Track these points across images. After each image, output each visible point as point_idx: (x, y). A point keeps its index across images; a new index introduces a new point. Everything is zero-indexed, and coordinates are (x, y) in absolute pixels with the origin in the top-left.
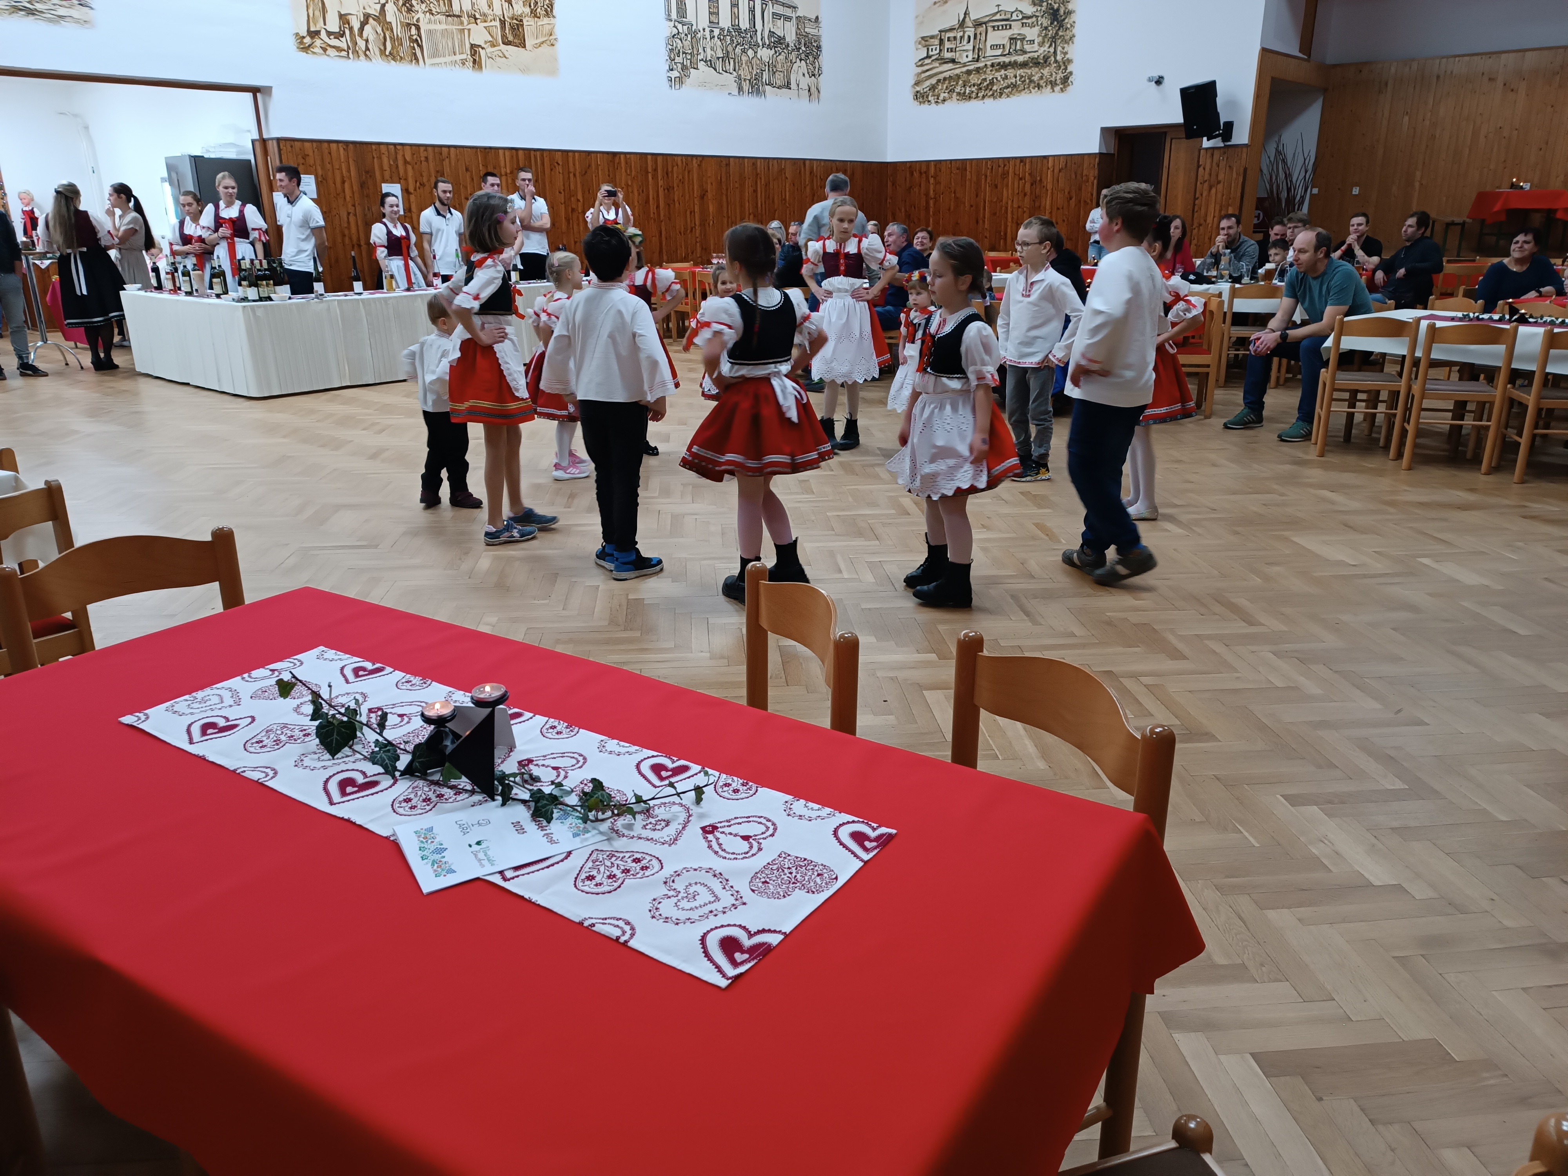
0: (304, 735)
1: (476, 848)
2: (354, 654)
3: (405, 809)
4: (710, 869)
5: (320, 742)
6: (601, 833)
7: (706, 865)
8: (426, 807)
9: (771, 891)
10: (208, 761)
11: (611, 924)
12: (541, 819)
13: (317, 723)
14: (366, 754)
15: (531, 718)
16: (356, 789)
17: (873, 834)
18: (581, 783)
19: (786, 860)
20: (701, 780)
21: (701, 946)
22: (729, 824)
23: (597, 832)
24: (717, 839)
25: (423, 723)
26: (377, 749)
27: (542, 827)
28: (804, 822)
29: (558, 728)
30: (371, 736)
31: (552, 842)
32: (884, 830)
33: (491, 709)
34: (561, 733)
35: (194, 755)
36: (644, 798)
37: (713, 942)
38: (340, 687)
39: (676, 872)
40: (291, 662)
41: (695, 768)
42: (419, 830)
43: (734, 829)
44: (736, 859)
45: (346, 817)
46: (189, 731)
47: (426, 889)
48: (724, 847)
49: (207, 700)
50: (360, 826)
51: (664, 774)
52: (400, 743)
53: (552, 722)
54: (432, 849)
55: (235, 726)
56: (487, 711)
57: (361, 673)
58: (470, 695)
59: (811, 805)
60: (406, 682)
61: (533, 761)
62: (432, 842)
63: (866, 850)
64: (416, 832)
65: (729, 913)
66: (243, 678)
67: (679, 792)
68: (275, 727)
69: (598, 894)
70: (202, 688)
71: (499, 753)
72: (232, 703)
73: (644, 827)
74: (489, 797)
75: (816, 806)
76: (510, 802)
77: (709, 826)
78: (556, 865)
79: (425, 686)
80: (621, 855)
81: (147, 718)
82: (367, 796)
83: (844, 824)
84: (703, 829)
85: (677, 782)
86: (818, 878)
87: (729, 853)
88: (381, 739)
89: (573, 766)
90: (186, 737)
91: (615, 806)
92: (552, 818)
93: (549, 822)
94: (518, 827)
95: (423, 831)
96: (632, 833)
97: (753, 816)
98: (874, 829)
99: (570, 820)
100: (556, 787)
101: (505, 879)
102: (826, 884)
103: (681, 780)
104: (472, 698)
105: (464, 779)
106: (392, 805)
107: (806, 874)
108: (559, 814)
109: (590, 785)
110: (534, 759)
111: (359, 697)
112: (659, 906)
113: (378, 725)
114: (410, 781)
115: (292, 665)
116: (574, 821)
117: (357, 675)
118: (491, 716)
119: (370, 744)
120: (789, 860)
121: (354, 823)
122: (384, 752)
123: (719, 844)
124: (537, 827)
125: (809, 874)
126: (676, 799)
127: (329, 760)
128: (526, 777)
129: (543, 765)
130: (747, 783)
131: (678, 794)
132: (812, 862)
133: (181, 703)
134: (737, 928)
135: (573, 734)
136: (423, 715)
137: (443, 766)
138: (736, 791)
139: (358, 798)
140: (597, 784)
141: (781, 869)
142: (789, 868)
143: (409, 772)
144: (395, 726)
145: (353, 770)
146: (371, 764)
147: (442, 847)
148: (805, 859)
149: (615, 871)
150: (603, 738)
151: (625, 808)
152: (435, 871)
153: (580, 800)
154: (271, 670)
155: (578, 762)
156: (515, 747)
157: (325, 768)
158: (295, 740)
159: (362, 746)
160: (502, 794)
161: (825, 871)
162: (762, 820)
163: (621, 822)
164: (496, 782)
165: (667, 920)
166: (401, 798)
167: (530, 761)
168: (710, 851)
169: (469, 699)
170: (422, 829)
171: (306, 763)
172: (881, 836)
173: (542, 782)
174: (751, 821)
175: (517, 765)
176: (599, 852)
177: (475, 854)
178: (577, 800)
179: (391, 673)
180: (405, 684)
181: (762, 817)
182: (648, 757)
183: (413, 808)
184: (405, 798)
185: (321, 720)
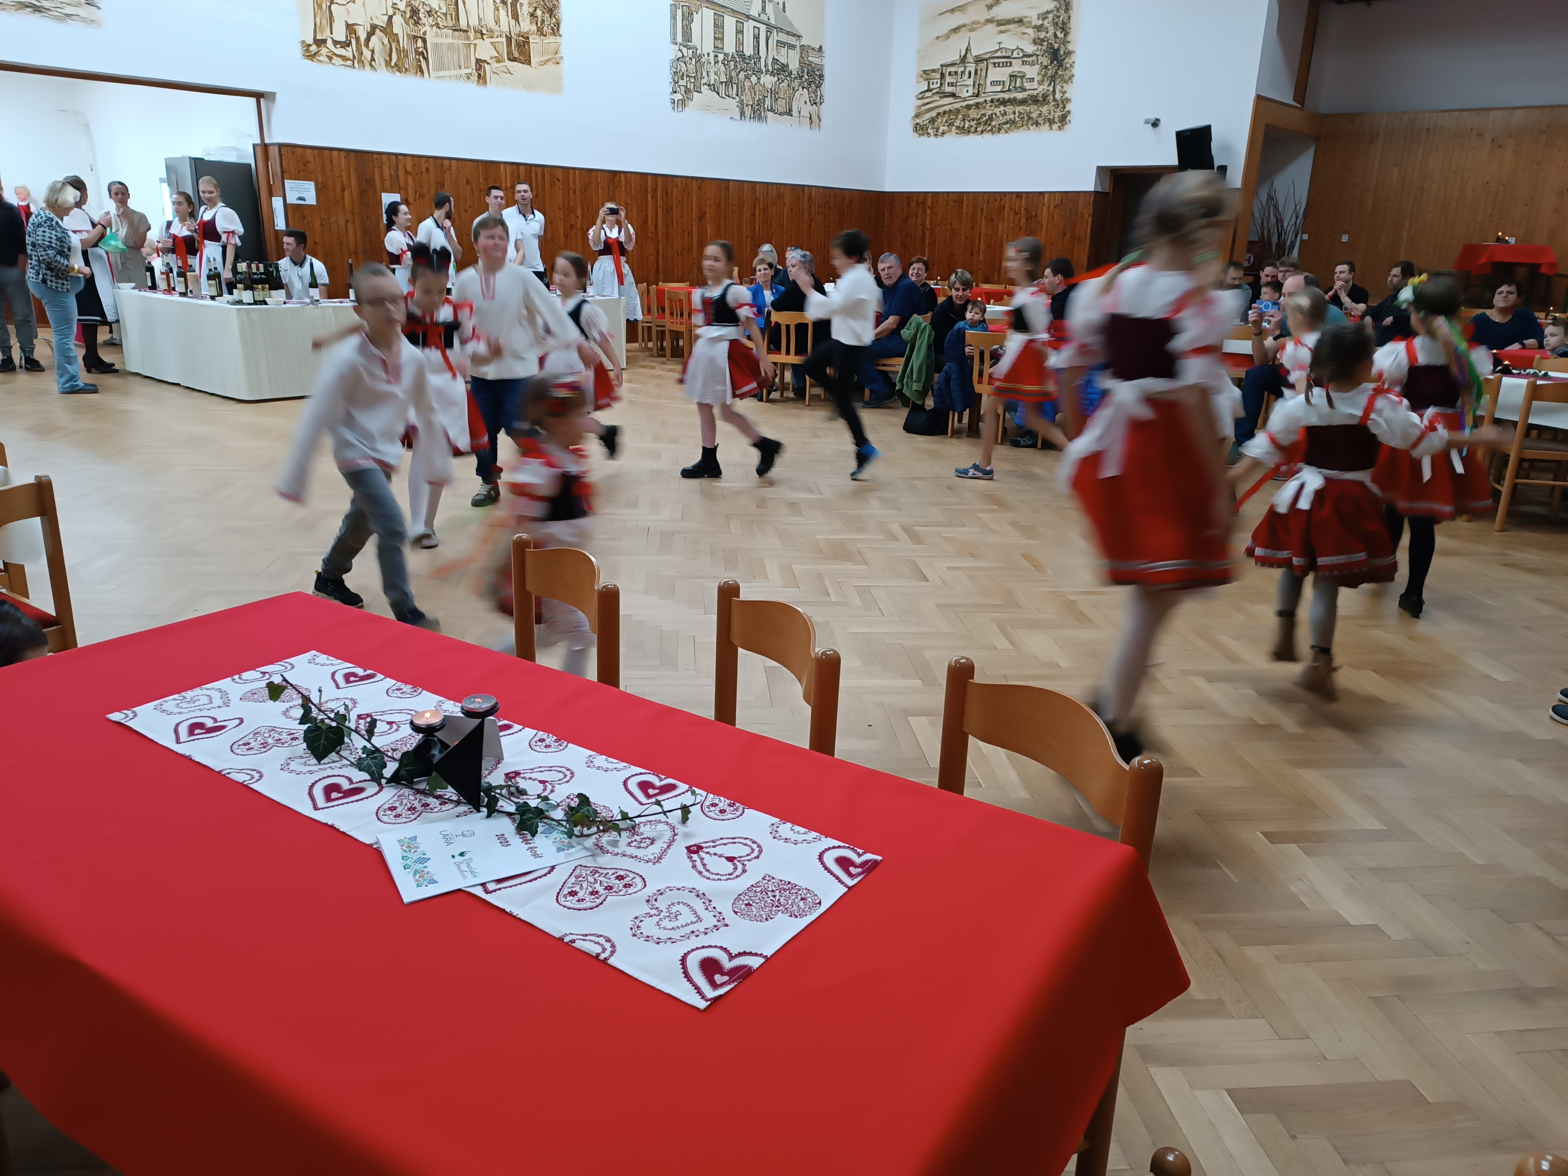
0: (292, 739)
1: (459, 859)
2: (345, 660)
3: (389, 817)
4: (694, 889)
5: (307, 746)
6: (586, 848)
7: (690, 885)
8: (411, 816)
9: (754, 913)
10: (194, 761)
11: (591, 941)
12: (526, 832)
13: (305, 727)
14: (353, 760)
15: (520, 730)
16: (341, 795)
17: (858, 860)
18: (568, 797)
19: (770, 883)
20: (688, 799)
21: (681, 966)
22: (715, 844)
23: (582, 847)
24: (702, 859)
25: (412, 731)
26: (365, 756)
27: (526, 840)
28: (790, 845)
29: (546, 741)
30: (359, 742)
31: (536, 855)
32: (869, 856)
33: (480, 720)
34: (549, 746)
35: (181, 754)
36: (630, 815)
37: (693, 963)
38: (330, 691)
39: (659, 891)
40: (282, 665)
41: (683, 787)
42: (403, 838)
43: (718, 850)
44: (720, 880)
45: (330, 823)
46: (176, 731)
47: (406, 900)
48: (708, 867)
49: (196, 701)
50: (344, 833)
51: (651, 791)
52: (388, 751)
53: (541, 734)
54: (415, 858)
55: (223, 727)
56: (477, 721)
57: (352, 679)
58: (460, 705)
59: (797, 828)
60: (397, 690)
61: (520, 774)
62: (416, 851)
63: (851, 875)
64: (399, 841)
65: (710, 934)
66: (233, 680)
67: (665, 810)
68: (263, 730)
69: (579, 910)
70: (191, 687)
71: (486, 764)
72: (221, 704)
73: (629, 844)
74: (475, 809)
75: (802, 830)
76: (495, 814)
77: (694, 845)
78: (539, 880)
79: (415, 694)
80: (605, 872)
81: (135, 716)
82: (352, 802)
83: (829, 849)
84: (688, 848)
85: (664, 800)
86: (802, 902)
87: (713, 874)
88: (369, 746)
89: (560, 780)
90: (174, 736)
91: (600, 822)
92: (537, 832)
93: (533, 835)
94: (502, 840)
95: (407, 840)
96: (616, 850)
97: (739, 838)
98: (859, 855)
99: (555, 834)
100: (542, 801)
101: (487, 892)
102: (810, 908)
103: (668, 799)
104: (462, 708)
105: (450, 789)
106: (377, 813)
107: (789, 898)
108: (544, 828)
109: (576, 800)
110: (522, 772)
111: (348, 703)
112: (640, 924)
113: (367, 731)
114: (396, 789)
115: (283, 668)
116: (558, 835)
117: (348, 681)
118: (480, 728)
119: (357, 751)
120: (773, 883)
121: (338, 830)
122: (371, 758)
123: (703, 865)
124: (521, 840)
125: (793, 897)
126: (662, 817)
127: (316, 765)
128: (513, 789)
129: (530, 778)
130: (734, 804)
131: (664, 813)
132: (796, 886)
133: (170, 702)
134: (718, 950)
135: (561, 748)
136: (412, 723)
137: (430, 775)
138: (722, 811)
139: (342, 804)
140: (584, 800)
141: (765, 891)
142: (773, 891)
143: (395, 779)
144: (383, 734)
145: (339, 776)
146: (357, 770)
147: (425, 856)
148: (789, 883)
149: (597, 886)
150: (592, 753)
151: (611, 825)
152: (417, 881)
153: (565, 815)
154: (262, 673)
155: (565, 776)
156: (503, 759)
157: (311, 772)
158: (283, 744)
159: (349, 752)
160: (487, 806)
161: (808, 895)
162: (748, 842)
163: (606, 838)
164: (482, 794)
165: (648, 938)
166: (386, 806)
167: (517, 774)
168: (694, 871)
169: (459, 709)
170: (405, 838)
171: (292, 767)
172: (867, 862)
173: (528, 795)
174: (735, 843)
175: (504, 777)
176: (583, 868)
177: (458, 865)
178: (563, 815)
179: (382, 680)
180: (395, 692)
181: (747, 838)
182: (636, 775)
183: (398, 816)
184: (390, 806)
185: (309, 725)
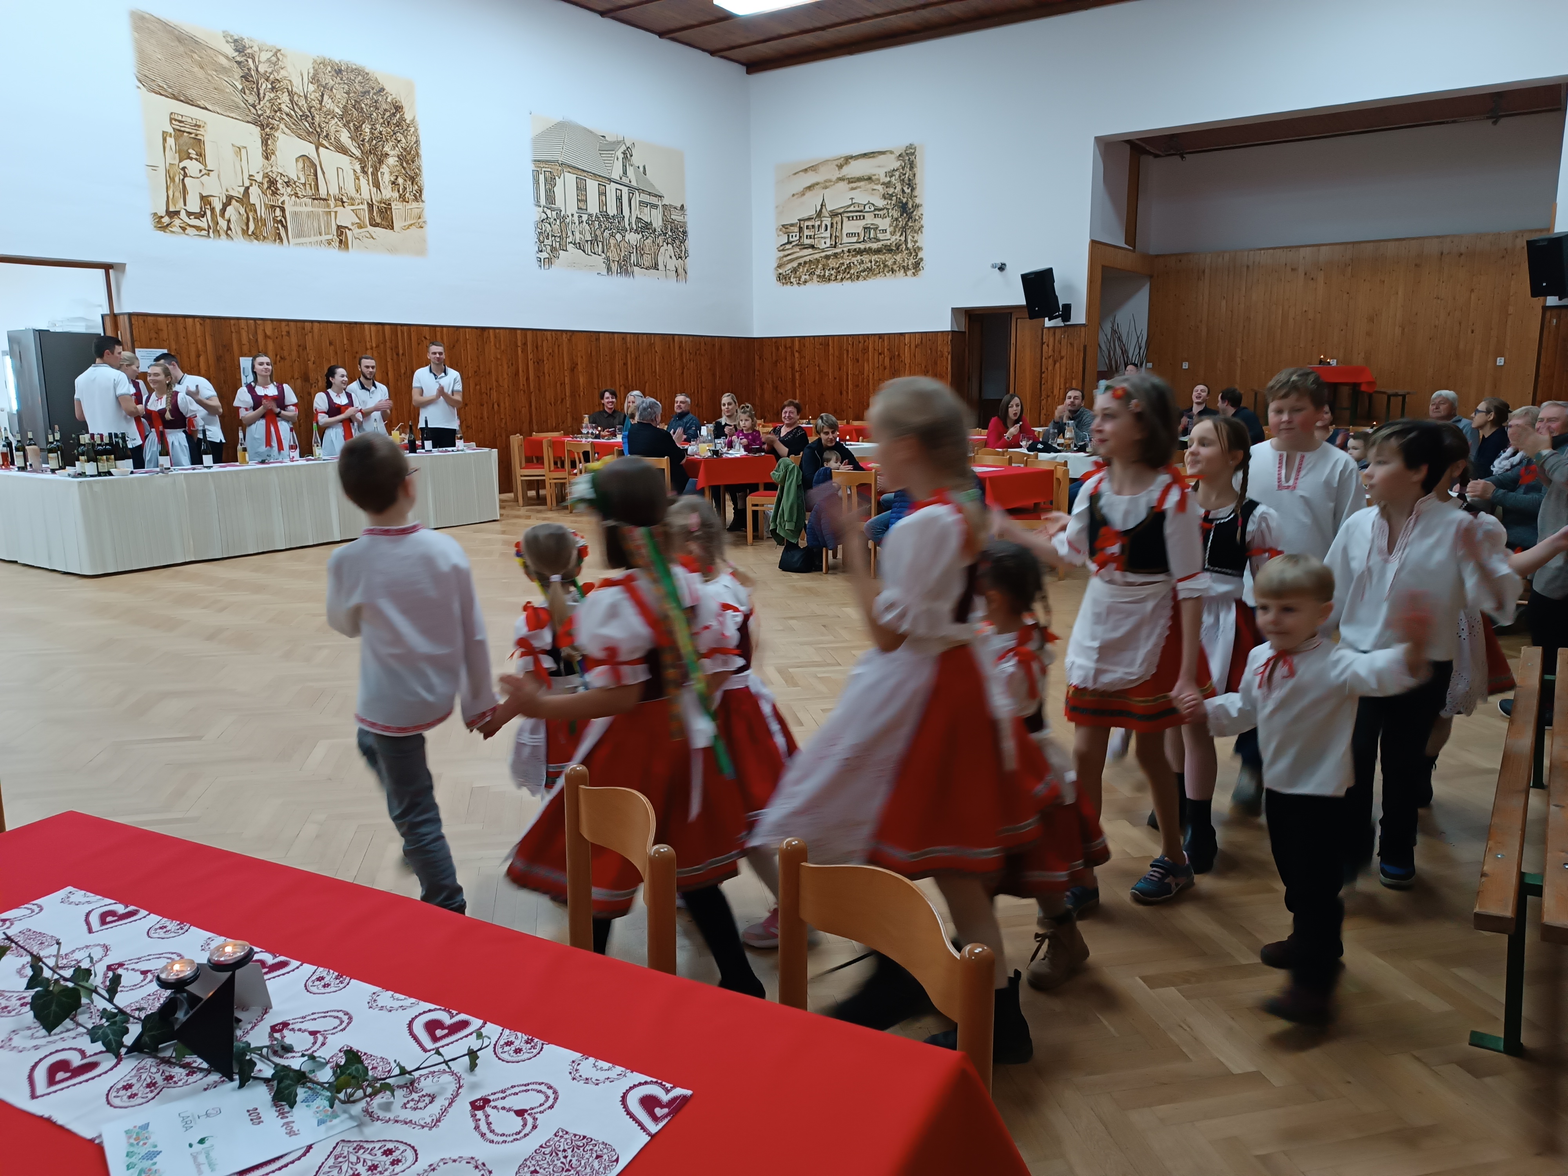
0: (22, 1005)
1: (197, 1147)
2: (106, 895)
3: (122, 1098)
4: (472, 1158)
6: (352, 1117)
7: (467, 1154)
8: (148, 1095)
12: (283, 1103)
13: (34, 991)
14: (89, 1028)
15: (298, 968)
16: (68, 1074)
17: (665, 1098)
18: (340, 1051)
19: (562, 1140)
20: (474, 1043)
22: (504, 1095)
23: (346, 1116)
24: (487, 1116)
25: (158, 988)
26: (104, 1020)
28: (591, 1086)
29: (325, 980)
30: (101, 1003)
31: (291, 1133)
32: (679, 1091)
33: (230, 973)
34: (328, 985)
36: (409, 1069)
39: (431, 1165)
40: (28, 909)
41: (476, 1023)
42: (131, 1127)
44: (505, 1142)
45: (46, 1116)
48: (493, 1127)
50: (61, 1127)
51: (439, 1033)
53: (321, 971)
54: (143, 1154)
56: (227, 974)
57: (109, 919)
59: (600, 1063)
60: (161, 928)
61: (289, 1024)
62: (145, 1144)
63: (655, 1119)
64: (127, 1132)
67: (447, 1059)
73: (404, 1106)
74: (227, 1078)
75: (606, 1065)
76: (249, 1082)
77: (480, 1099)
78: (290, 1166)
79: (181, 931)
80: (371, 1146)
82: (81, 1083)
83: (635, 1086)
84: (473, 1104)
85: (452, 1043)
86: (597, 1161)
87: (497, 1135)
88: (109, 1007)
89: (334, 1028)
91: (370, 1082)
92: (295, 1102)
93: (291, 1107)
94: (254, 1116)
95: (137, 1130)
96: (388, 1115)
97: (533, 1083)
98: (668, 1091)
99: (317, 1102)
100: (308, 1059)
102: (605, 1168)
103: (457, 1041)
104: (209, 960)
105: (197, 1058)
106: (107, 1095)
107: (583, 1158)
108: (303, 1097)
110: (291, 1022)
111: (97, 953)
113: (107, 991)
114: (138, 1059)
115: (30, 911)
116: (322, 1103)
117: (103, 922)
119: (95, 1015)
120: (566, 1139)
121: (55, 1124)
122: (111, 1024)
123: (488, 1124)
124: (277, 1114)
125: (587, 1156)
126: (444, 1066)
127: (44, 1037)
128: (276, 1047)
129: (300, 1030)
130: (532, 1040)
131: (446, 1062)
132: (592, 1140)
136: (158, 978)
137: (176, 1040)
138: (518, 1051)
139: (68, 1087)
140: (353, 1056)
141: (555, 1152)
142: (564, 1151)
143: (137, 1048)
144: (132, 988)
145: (70, 1049)
146: (92, 1040)
147: (155, 1149)
148: (584, 1137)
150: (376, 989)
151: (383, 1084)
153: (334, 1074)
155: (342, 1022)
156: (271, 1008)
157: (36, 1048)
158: (9, 1012)
159: (88, 1015)
160: (241, 1073)
161: (605, 1151)
162: (543, 1088)
163: (378, 1100)
166: (120, 1085)
167: (285, 1025)
168: (476, 1135)
170: (135, 1127)
171: (14, 1043)
172: (675, 1099)
173: (294, 1052)
174: (529, 1090)
175: (269, 1030)
176: (344, 1144)
177: (195, 1157)
178: (332, 1074)
179: (145, 917)
180: (158, 931)
181: (542, 1083)
182: (424, 1012)
183: (131, 1097)
184: (125, 1084)
185: (39, 989)
